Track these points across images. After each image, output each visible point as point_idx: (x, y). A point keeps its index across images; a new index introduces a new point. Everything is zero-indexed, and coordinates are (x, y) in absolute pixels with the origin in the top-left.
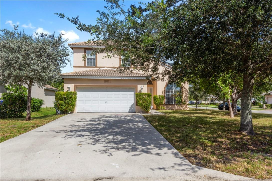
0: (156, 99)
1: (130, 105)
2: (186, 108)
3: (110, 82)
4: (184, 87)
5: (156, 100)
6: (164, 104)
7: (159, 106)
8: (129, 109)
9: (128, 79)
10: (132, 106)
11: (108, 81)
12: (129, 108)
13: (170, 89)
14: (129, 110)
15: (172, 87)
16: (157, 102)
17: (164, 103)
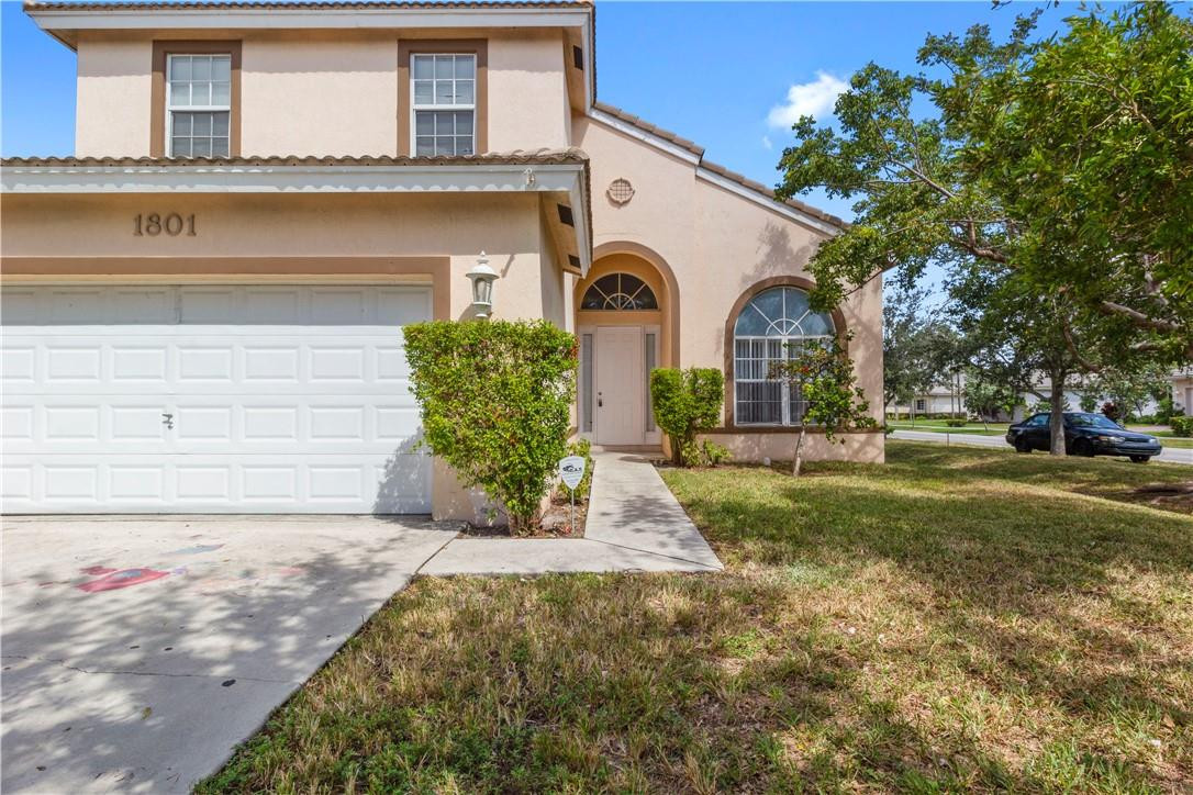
0: (669, 390)
1: (389, 447)
2: (869, 449)
3: (193, 232)
4: (856, 312)
5: (667, 399)
6: (722, 425)
7: (689, 437)
8: (383, 486)
9: (342, 189)
10: (407, 451)
11: (174, 224)
12: (380, 475)
13: (760, 327)
14: (381, 495)
15: (776, 314)
16: (670, 411)
17: (722, 418)
